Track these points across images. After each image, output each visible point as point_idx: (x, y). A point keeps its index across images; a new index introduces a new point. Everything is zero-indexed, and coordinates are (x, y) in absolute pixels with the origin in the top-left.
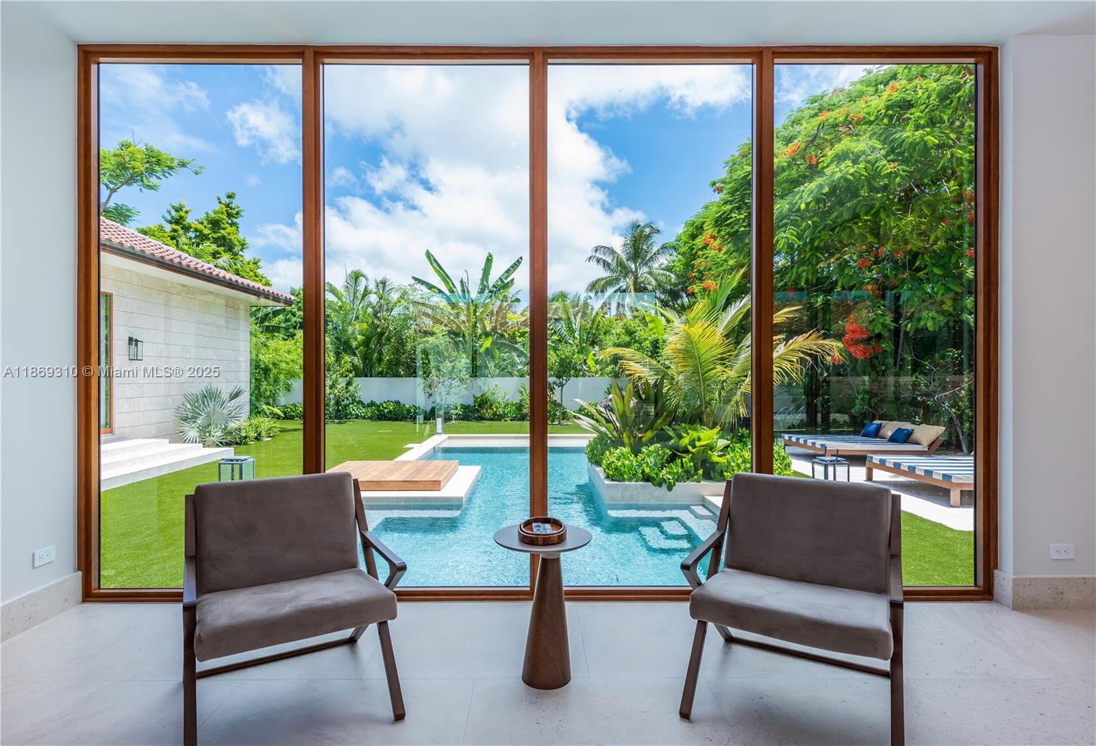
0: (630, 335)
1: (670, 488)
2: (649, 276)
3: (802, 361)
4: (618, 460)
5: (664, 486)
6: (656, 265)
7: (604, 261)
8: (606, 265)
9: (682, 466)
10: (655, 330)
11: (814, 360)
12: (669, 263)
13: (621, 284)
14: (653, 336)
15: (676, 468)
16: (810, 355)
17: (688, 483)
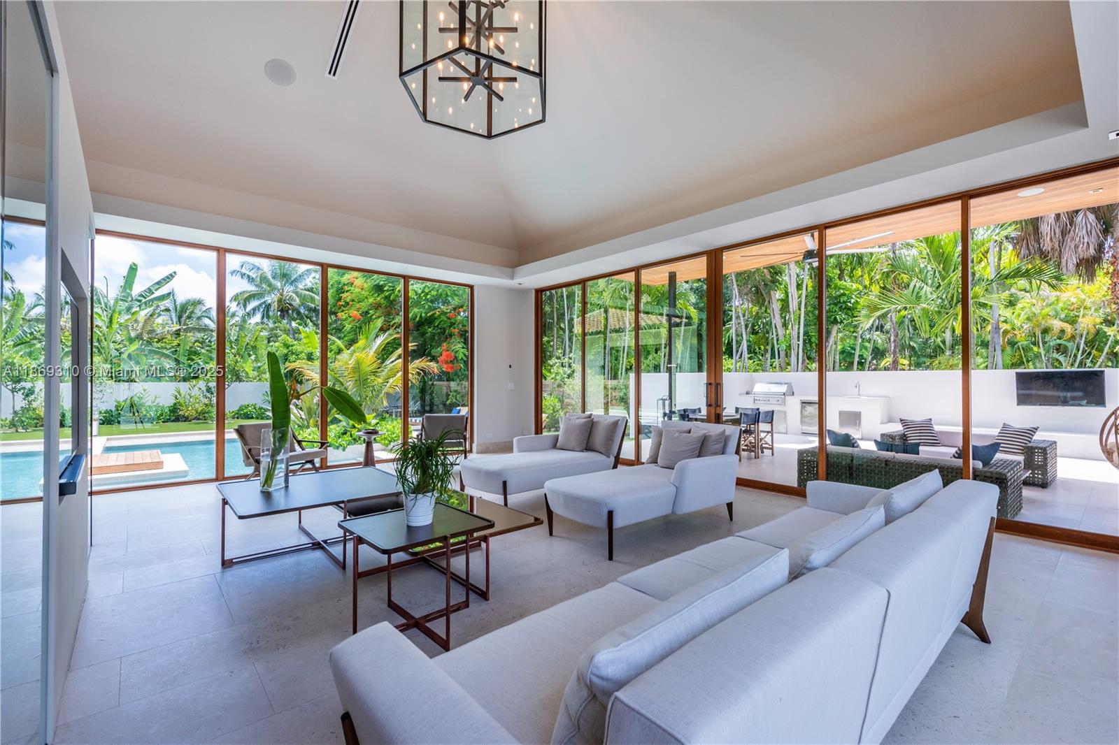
0: (288, 348)
1: (344, 450)
2: (294, 295)
3: (419, 374)
4: (310, 435)
5: (341, 448)
6: (301, 286)
7: (249, 276)
8: (251, 280)
9: (351, 436)
10: (310, 345)
11: (424, 372)
12: (313, 285)
13: (266, 299)
14: (308, 349)
15: (347, 438)
16: (423, 371)
17: (355, 446)
